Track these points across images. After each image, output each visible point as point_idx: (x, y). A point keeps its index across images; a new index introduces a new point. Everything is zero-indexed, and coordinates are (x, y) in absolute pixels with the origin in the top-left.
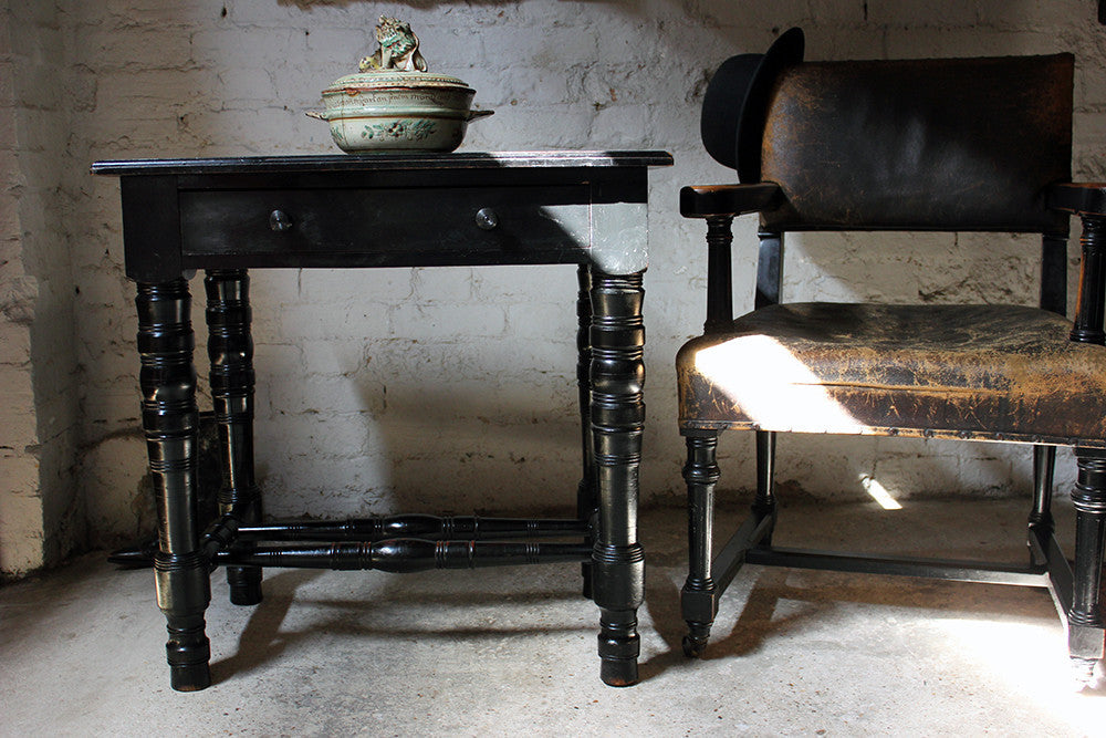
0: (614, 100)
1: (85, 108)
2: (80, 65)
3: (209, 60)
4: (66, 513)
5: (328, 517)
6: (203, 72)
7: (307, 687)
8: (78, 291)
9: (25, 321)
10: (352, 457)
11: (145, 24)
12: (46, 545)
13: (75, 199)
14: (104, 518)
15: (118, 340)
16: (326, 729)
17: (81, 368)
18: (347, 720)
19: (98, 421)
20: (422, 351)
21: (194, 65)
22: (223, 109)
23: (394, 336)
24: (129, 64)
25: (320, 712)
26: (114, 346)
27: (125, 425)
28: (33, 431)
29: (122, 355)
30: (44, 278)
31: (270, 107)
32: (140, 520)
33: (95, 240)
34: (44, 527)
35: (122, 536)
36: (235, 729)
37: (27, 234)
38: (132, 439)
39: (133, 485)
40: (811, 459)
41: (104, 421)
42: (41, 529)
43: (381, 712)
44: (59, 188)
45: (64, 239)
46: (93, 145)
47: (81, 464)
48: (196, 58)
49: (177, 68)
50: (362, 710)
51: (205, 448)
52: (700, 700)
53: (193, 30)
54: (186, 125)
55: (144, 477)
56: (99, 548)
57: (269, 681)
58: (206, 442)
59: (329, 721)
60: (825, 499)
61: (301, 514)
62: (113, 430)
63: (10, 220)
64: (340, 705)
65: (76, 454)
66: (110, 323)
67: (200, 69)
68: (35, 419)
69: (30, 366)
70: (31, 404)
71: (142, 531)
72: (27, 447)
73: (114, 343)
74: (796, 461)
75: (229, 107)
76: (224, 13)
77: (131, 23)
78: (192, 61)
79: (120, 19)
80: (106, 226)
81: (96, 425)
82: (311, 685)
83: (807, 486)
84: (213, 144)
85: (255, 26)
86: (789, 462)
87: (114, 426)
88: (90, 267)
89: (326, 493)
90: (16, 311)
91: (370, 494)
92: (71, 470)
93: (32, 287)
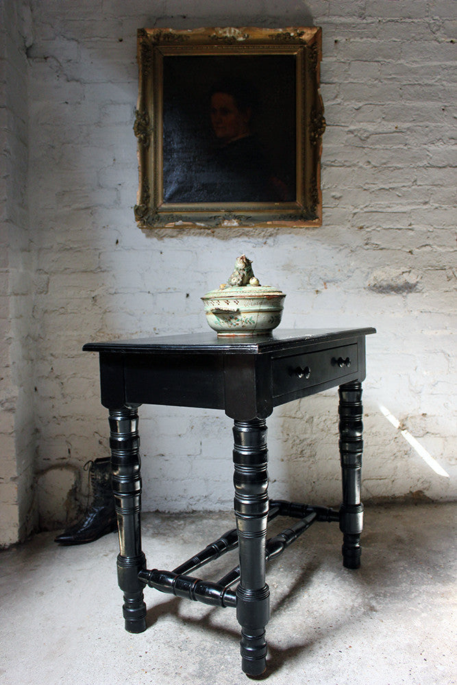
0: (326, 288)
1: (42, 293)
2: (40, 270)
3: (108, 267)
4: (29, 512)
5: (169, 512)
6: (105, 273)
7: (183, 635)
8: (36, 389)
9: (11, 410)
10: (182, 480)
11: (76, 248)
12: (20, 531)
13: (36, 341)
14: (48, 512)
15: (57, 416)
16: (200, 669)
17: (37, 431)
18: (211, 661)
19: (45, 459)
20: (222, 423)
21: (100, 270)
22: (115, 293)
23: (205, 415)
24: (66, 269)
25: (194, 654)
26: (55, 419)
27: (60, 461)
28: (15, 469)
29: (59, 424)
30: (21, 386)
31: (141, 292)
32: (67, 513)
33: (46, 363)
34: (19, 521)
35: (59, 522)
36: (147, 668)
37: (14, 363)
38: (64, 470)
39: (64, 495)
40: (431, 479)
41: (48, 459)
42: (18, 522)
43: (229, 654)
44: (28, 336)
45: (30, 362)
46: (46, 312)
47: (37, 483)
48: (102, 266)
49: (92, 271)
50: (217, 653)
51: (107, 478)
52: (409, 646)
53: (100, 251)
54: (96, 301)
55: (70, 490)
56: (46, 530)
57: (160, 630)
58: (107, 475)
59: (201, 663)
60: (437, 500)
61: (154, 510)
62: (53, 464)
63: (6, 356)
64: (204, 649)
65: (34, 478)
66: (53, 407)
67: (103, 272)
68: (15, 463)
69: (14, 434)
70: (14, 455)
71: (69, 519)
72: (11, 478)
73: (55, 417)
74: (421, 481)
75: (119, 292)
76: (117, 242)
77: (68, 247)
78: (99, 267)
79: (62, 246)
80: (52, 355)
81: (44, 461)
82: (184, 634)
83: (427, 494)
84: (109, 312)
85: (134, 249)
86: (418, 481)
87: (54, 461)
88: (43, 376)
89: (169, 499)
90: (7, 405)
91: (192, 500)
92: (32, 487)
93: (15, 391)
